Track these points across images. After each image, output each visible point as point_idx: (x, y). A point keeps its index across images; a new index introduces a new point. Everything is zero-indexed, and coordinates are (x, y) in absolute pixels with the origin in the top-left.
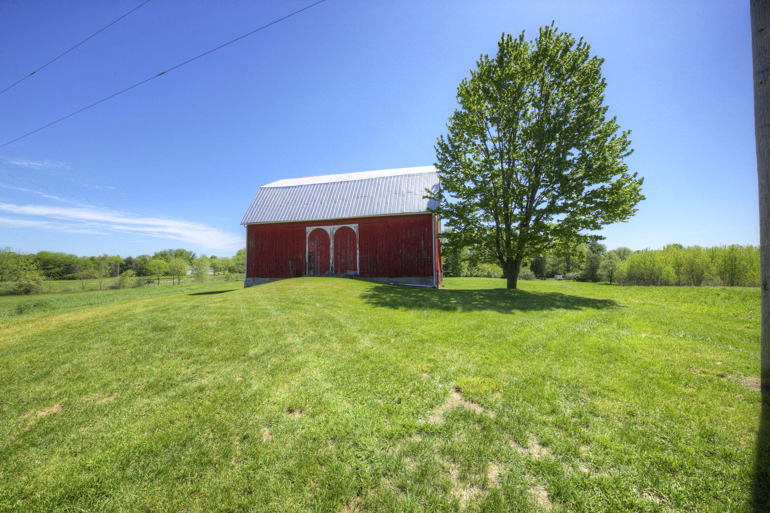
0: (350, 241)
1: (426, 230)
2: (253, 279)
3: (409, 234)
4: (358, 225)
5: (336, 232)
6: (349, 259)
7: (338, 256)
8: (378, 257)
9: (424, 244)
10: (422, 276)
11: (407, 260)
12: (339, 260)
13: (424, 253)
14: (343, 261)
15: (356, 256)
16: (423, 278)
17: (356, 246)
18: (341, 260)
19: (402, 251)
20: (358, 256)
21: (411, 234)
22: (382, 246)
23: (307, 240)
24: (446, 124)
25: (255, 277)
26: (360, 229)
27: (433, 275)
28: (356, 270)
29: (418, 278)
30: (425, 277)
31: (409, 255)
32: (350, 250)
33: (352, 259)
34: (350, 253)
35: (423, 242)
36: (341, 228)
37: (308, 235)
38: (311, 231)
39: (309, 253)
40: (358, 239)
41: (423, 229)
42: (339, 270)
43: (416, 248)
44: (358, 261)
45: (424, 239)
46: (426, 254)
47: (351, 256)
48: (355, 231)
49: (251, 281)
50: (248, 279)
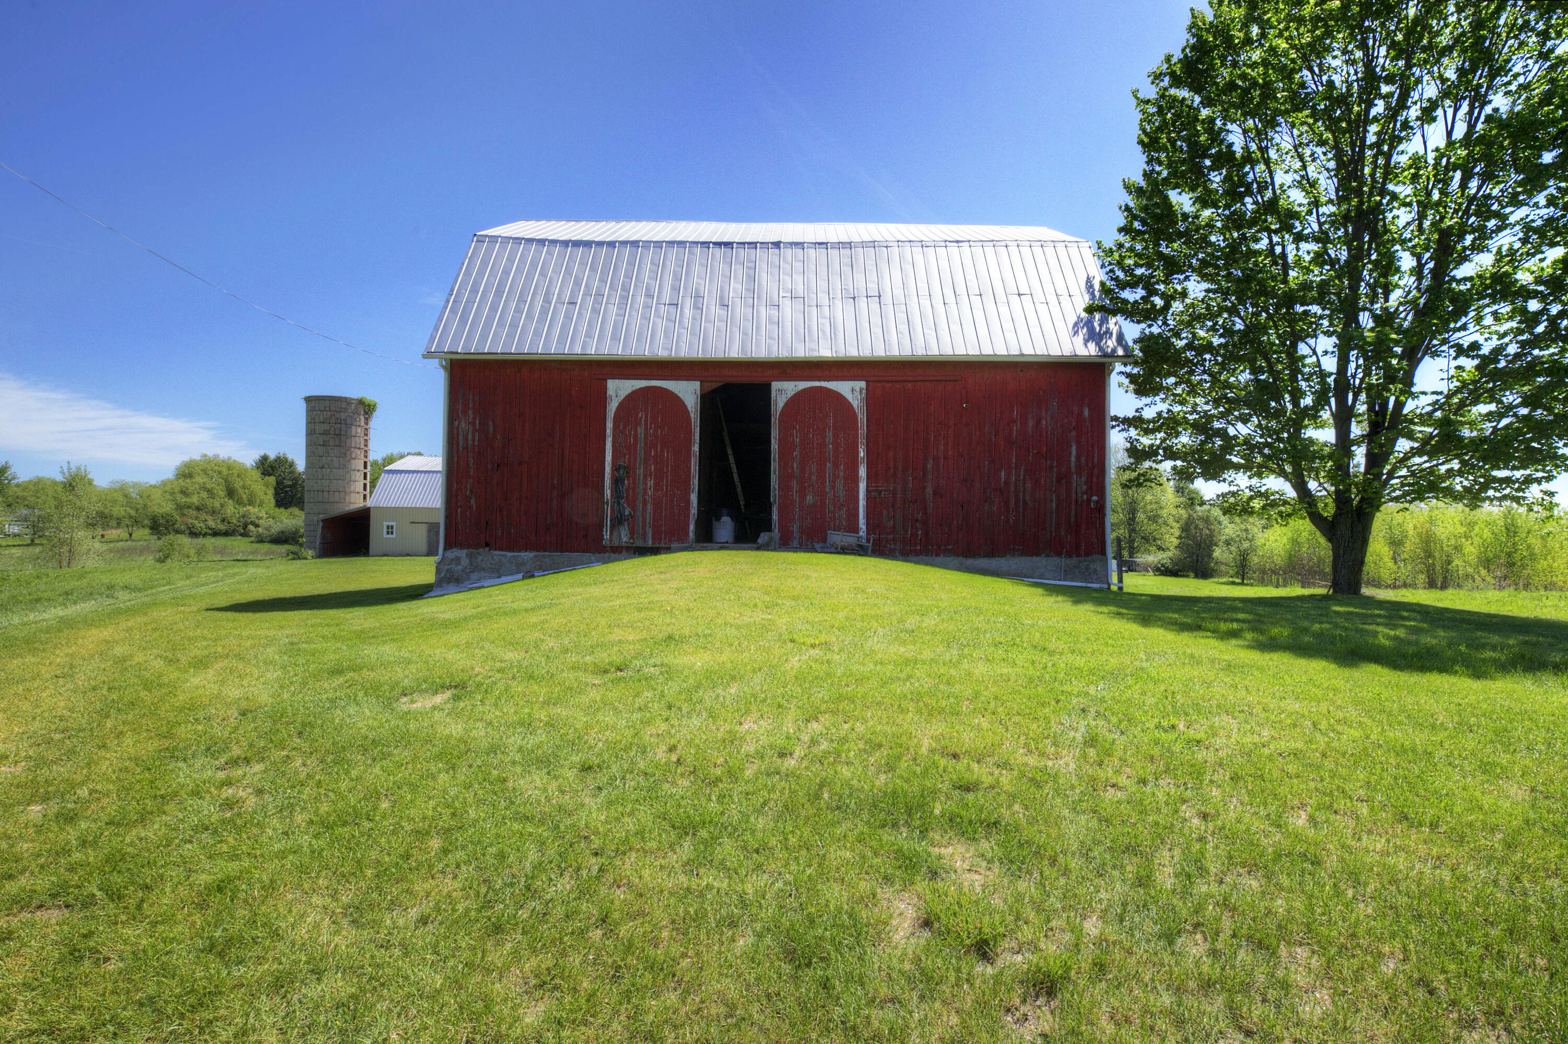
0: (836, 436)
1: (1086, 413)
2: (470, 556)
3: (1031, 423)
4: (863, 384)
5: (787, 405)
6: (831, 495)
7: (794, 484)
8: (929, 490)
9: (1078, 457)
10: (1069, 555)
11: (1025, 503)
12: (796, 497)
13: (1079, 483)
14: (809, 499)
15: (858, 486)
16: (1074, 560)
17: (857, 453)
18: (803, 497)
19: (1008, 475)
20: (862, 486)
21: (1038, 422)
22: (945, 458)
23: (609, 425)
24: (1135, 93)
25: (477, 546)
26: (871, 399)
27: (1103, 552)
28: (855, 529)
29: (1055, 560)
30: (1078, 555)
31: (1029, 485)
32: (836, 465)
33: (841, 494)
34: (835, 477)
35: (1074, 448)
36: (804, 391)
37: (612, 407)
38: (623, 394)
39: (616, 468)
40: (862, 431)
41: (1075, 409)
42: (795, 528)
43: (1051, 467)
44: (862, 503)
45: (1078, 442)
46: (1084, 488)
47: (840, 484)
48: (855, 406)
49: (465, 562)
50: (452, 554)
